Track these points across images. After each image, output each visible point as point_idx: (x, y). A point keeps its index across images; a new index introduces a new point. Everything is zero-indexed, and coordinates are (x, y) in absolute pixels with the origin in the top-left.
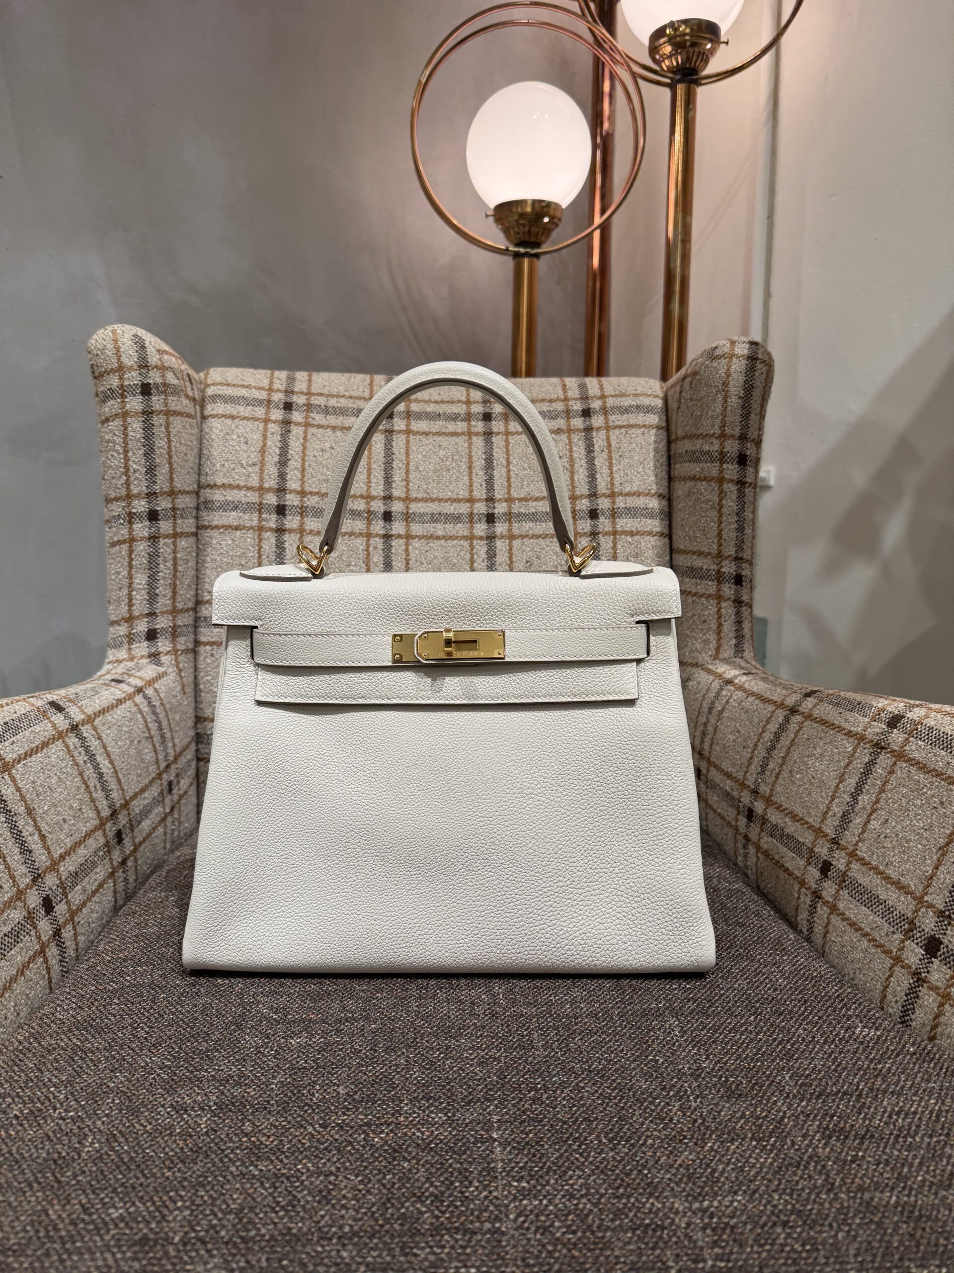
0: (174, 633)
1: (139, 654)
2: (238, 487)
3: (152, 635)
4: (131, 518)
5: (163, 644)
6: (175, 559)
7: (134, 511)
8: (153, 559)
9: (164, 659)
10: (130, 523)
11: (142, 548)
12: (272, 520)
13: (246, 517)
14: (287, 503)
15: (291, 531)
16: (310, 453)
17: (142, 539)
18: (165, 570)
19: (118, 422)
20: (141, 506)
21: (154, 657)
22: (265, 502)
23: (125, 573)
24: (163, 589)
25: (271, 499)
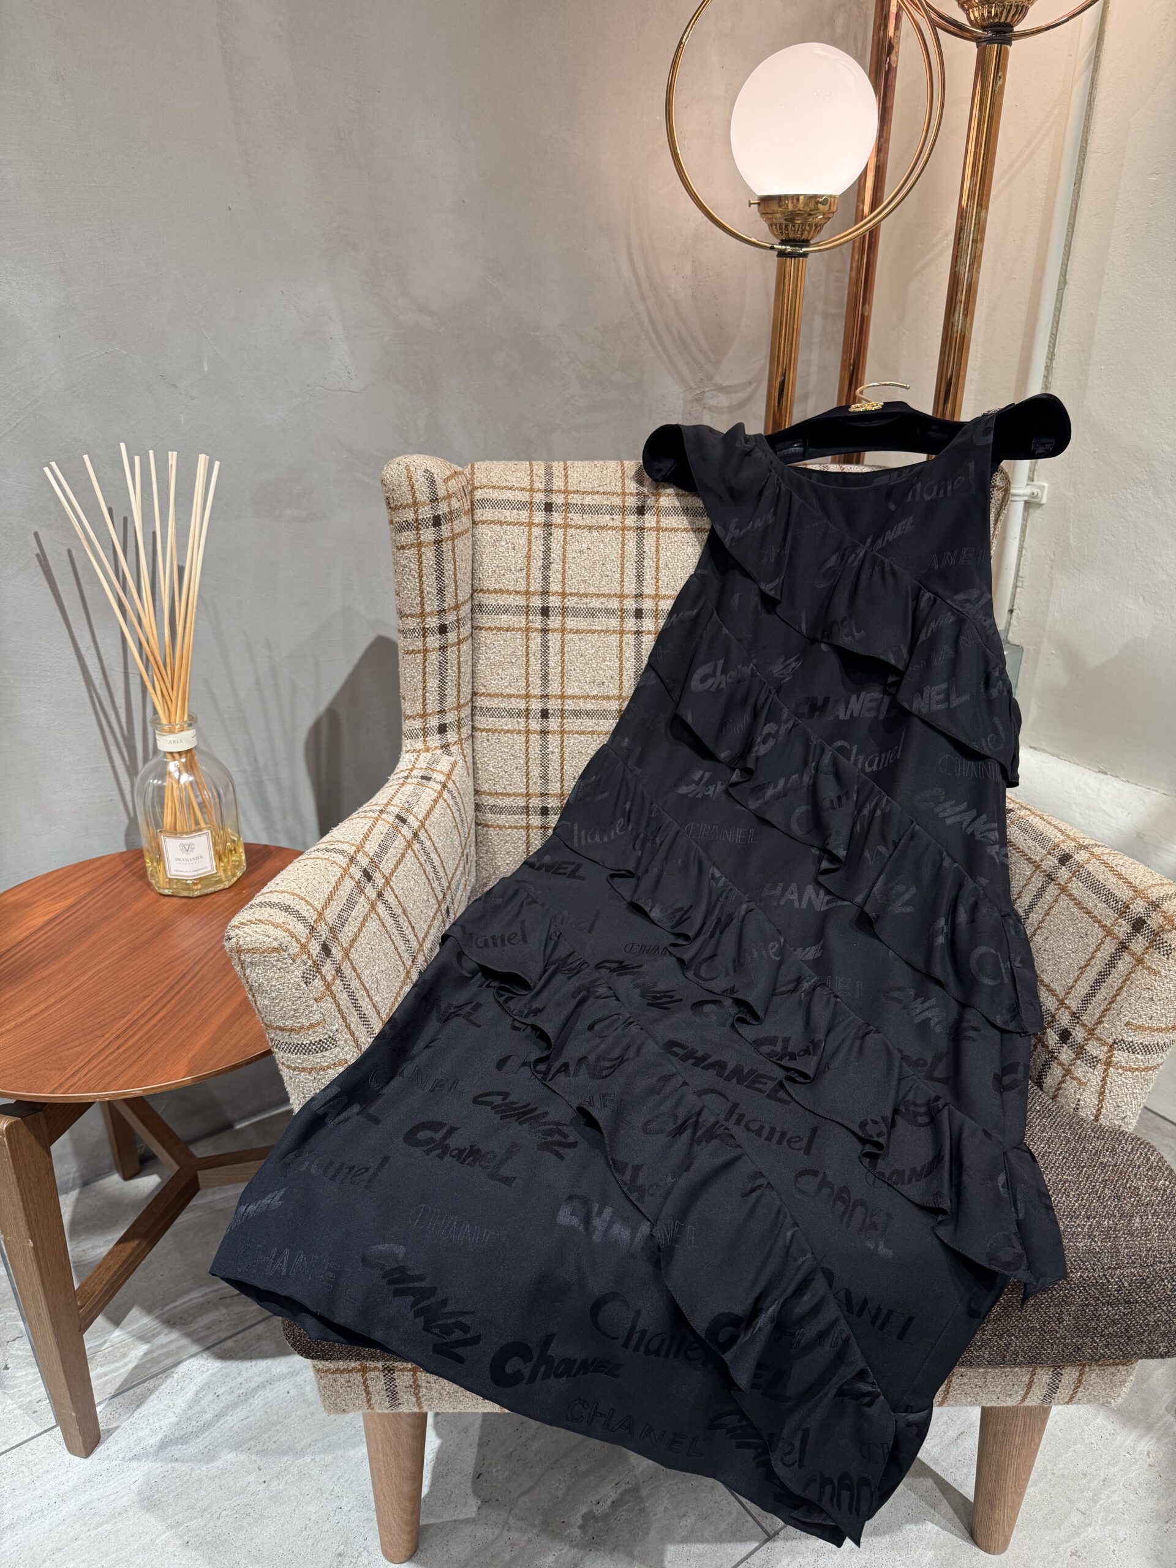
0: (459, 726)
1: (433, 746)
2: (509, 592)
3: (442, 729)
4: (424, 632)
5: (451, 736)
6: (459, 662)
7: (427, 626)
8: (443, 665)
9: (454, 749)
10: (424, 636)
11: (434, 657)
12: (537, 622)
13: (515, 619)
14: (550, 605)
15: (554, 630)
16: (570, 555)
17: (434, 650)
18: (452, 673)
19: (414, 551)
20: (433, 622)
21: (445, 747)
22: (531, 604)
23: (420, 677)
24: (451, 691)
25: (537, 602)
